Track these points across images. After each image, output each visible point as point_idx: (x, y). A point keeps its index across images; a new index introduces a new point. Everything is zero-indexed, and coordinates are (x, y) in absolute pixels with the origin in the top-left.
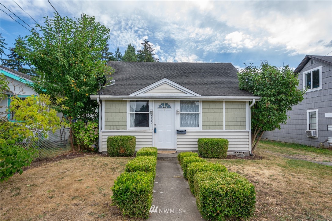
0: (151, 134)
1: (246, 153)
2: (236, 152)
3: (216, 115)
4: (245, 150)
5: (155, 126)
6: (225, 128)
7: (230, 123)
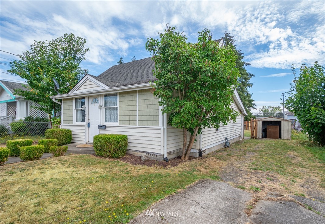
0: (84, 128)
1: (159, 156)
2: (151, 154)
3: (130, 108)
4: (157, 152)
5: (89, 121)
6: (138, 123)
7: (143, 118)
